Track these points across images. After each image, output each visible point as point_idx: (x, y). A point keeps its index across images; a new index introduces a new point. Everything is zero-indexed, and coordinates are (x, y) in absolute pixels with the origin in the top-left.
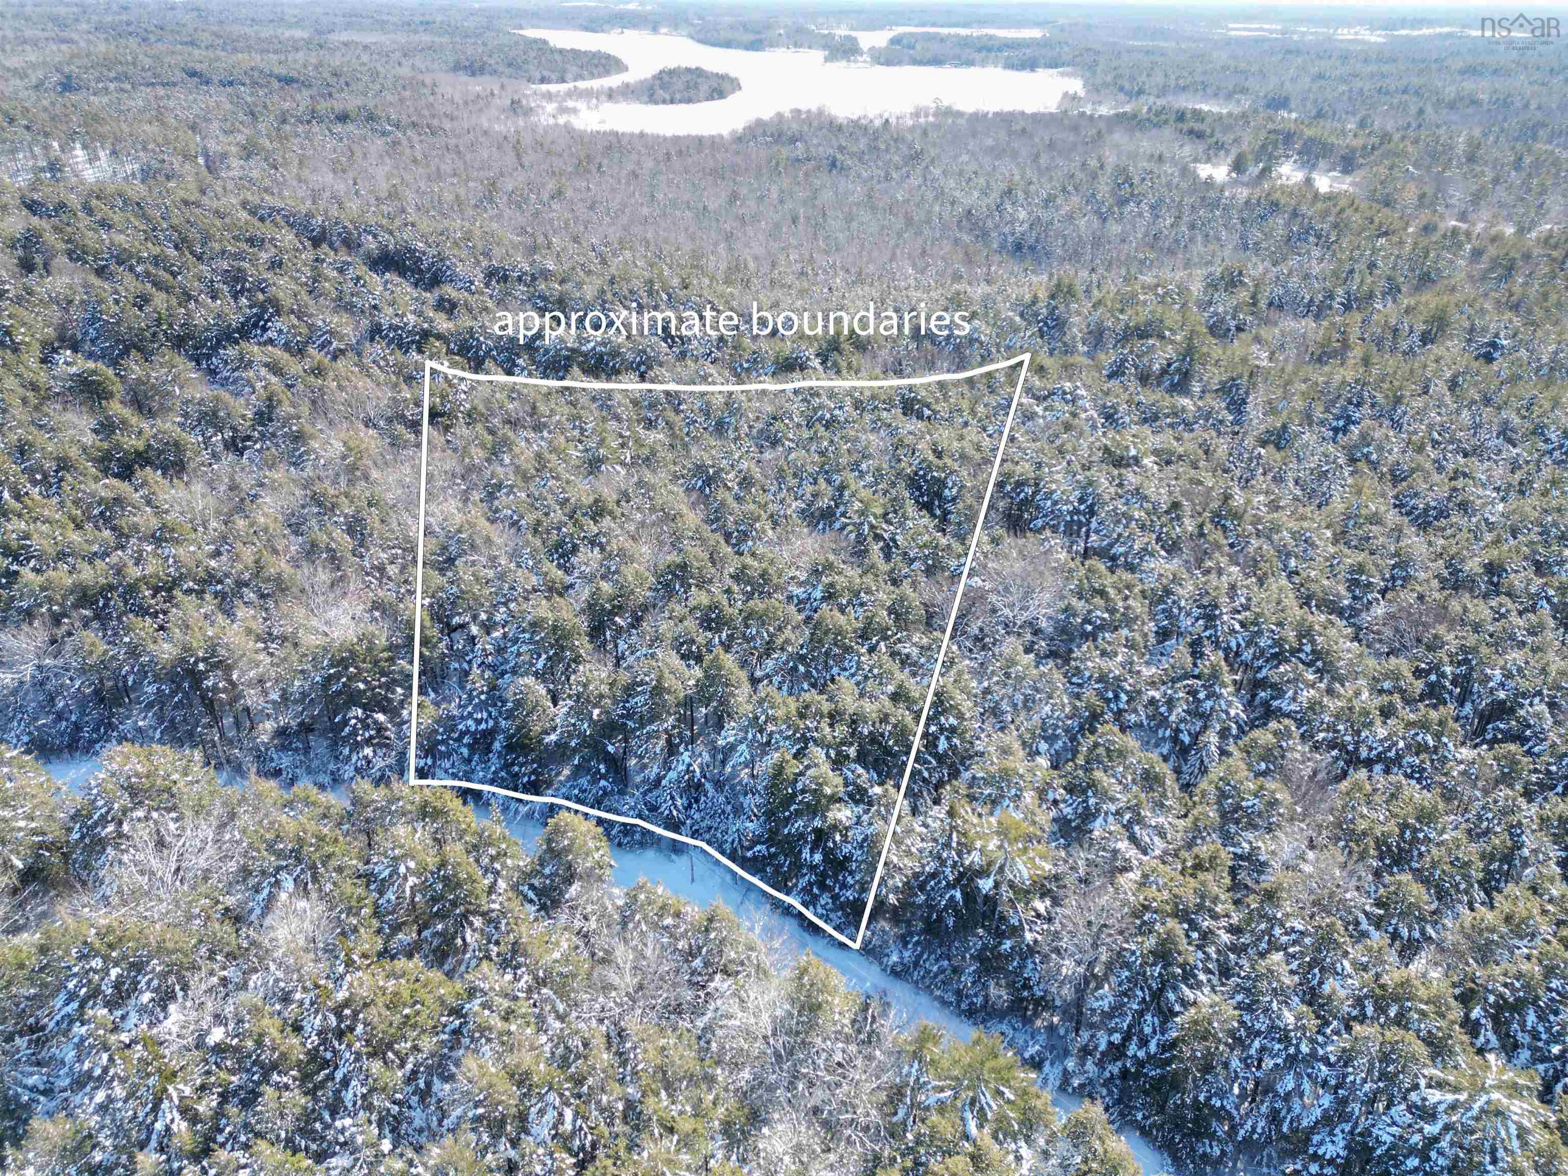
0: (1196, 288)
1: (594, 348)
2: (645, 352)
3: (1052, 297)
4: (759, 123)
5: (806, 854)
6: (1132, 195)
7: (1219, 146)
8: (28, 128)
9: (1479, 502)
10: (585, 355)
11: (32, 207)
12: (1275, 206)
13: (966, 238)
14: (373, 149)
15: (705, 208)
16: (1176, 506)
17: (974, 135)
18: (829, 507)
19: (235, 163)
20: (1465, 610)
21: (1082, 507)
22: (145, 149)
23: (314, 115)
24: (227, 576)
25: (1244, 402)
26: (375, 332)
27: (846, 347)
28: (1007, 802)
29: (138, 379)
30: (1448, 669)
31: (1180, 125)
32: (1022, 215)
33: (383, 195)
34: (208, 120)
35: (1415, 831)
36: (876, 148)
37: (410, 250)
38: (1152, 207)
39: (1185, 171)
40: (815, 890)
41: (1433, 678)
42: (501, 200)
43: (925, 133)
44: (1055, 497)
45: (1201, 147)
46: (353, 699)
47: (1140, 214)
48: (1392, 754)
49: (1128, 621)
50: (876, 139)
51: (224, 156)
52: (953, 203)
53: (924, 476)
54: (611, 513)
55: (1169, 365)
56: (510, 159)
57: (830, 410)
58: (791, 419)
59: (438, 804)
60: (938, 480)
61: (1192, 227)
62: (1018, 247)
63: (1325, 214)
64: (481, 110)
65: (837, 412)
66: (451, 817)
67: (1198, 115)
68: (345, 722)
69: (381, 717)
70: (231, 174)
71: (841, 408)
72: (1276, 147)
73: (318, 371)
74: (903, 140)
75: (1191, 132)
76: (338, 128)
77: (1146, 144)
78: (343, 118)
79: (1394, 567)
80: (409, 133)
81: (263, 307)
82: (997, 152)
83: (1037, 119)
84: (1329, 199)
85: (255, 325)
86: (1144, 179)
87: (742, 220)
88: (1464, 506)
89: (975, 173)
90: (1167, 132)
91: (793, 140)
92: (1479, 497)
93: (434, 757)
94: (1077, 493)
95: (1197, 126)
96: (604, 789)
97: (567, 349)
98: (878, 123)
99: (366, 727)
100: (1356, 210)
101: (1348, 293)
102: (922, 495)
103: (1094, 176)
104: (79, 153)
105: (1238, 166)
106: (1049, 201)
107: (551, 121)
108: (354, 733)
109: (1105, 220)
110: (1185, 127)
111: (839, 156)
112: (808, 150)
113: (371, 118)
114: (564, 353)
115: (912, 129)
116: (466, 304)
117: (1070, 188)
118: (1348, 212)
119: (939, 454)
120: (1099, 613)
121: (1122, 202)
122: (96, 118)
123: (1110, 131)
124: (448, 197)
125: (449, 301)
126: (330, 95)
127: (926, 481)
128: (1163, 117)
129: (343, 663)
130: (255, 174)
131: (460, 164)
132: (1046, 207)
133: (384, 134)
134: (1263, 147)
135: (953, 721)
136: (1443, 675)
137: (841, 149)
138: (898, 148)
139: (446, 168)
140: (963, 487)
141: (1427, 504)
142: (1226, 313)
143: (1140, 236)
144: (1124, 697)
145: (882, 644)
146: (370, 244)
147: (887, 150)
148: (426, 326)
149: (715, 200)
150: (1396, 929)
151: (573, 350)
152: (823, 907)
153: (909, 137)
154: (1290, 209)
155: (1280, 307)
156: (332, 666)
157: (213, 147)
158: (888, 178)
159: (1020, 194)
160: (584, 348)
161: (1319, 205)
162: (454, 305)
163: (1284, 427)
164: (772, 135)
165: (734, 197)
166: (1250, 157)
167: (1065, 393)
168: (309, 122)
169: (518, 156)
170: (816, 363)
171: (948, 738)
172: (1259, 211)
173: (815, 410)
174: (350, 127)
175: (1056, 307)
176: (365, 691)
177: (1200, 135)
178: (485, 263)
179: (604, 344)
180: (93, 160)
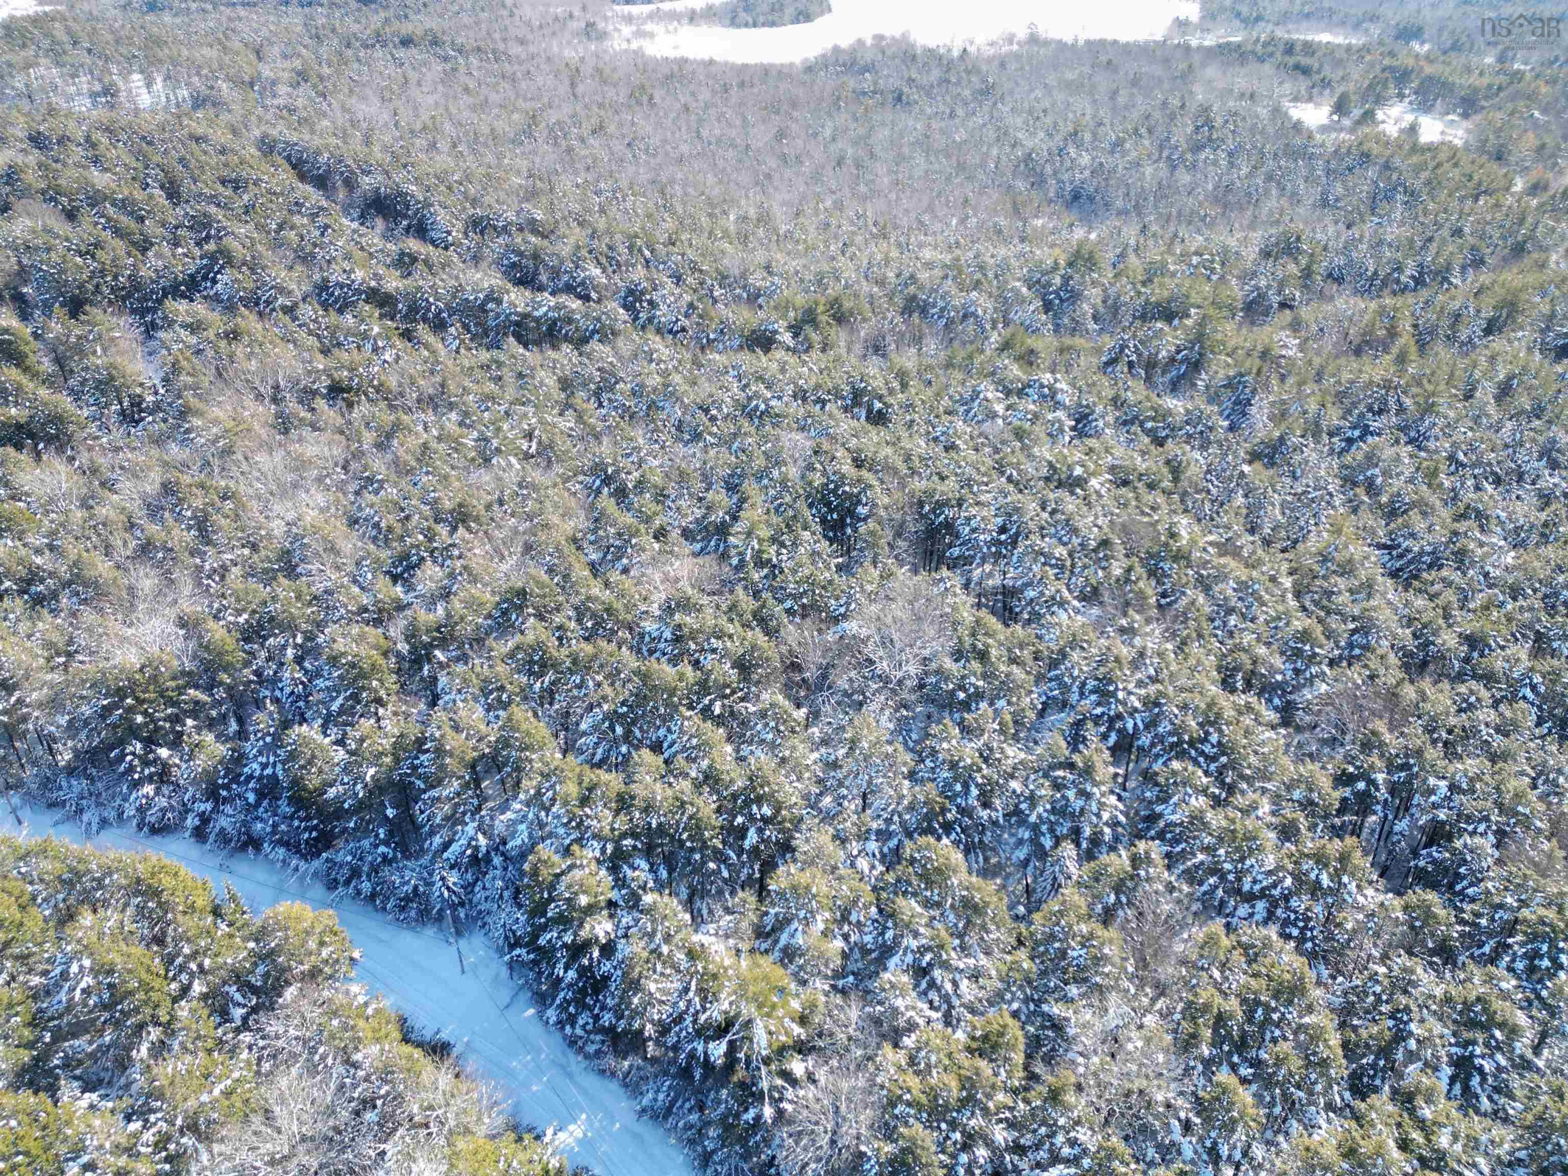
0: (1251, 254)
1: (546, 314)
2: (598, 320)
3: (1070, 264)
4: (836, 49)
5: (559, 971)
6: (1210, 140)
7: (1326, 84)
8: (89, 51)
9: (1479, 551)
10: (537, 320)
11: (37, 140)
12: (1366, 157)
13: (1021, 185)
14: (429, 76)
15: (748, 146)
16: (1105, 543)
17: (1055, 68)
18: (724, 522)
19: (283, 89)
20: (1424, 697)
21: (1003, 537)
22: (198, 74)
23: (380, 39)
24: (51, 574)
25: (1249, 403)
26: (323, 287)
27: (824, 318)
28: (795, 924)
29: (57, 338)
30: (1380, 777)
31: (1287, 58)
32: (1085, 159)
33: (418, 126)
34: (271, 44)
35: (1268, 1009)
36: (948, 81)
37: (400, 194)
38: (1231, 154)
39: (1277, 111)
40: (572, 1009)
41: (1361, 785)
42: (540, 132)
43: (1003, 65)
44: (973, 523)
45: (1303, 84)
46: (133, 732)
47: (1215, 163)
48: (1276, 892)
49: (1006, 688)
50: (948, 70)
51: (274, 83)
52: (1014, 146)
53: (834, 491)
54: (477, 519)
55: (1178, 352)
56: (564, 89)
57: (766, 401)
58: (719, 409)
59: (154, 882)
60: (850, 495)
61: (1269, 178)
62: (1076, 197)
63: (1418, 169)
64: (554, 33)
65: (773, 403)
66: (165, 897)
67: (1309, 48)
68: (123, 756)
69: (164, 752)
70: (276, 102)
71: (780, 398)
72: (1385, 86)
73: (233, 335)
74: (979, 71)
75: (1297, 67)
76: (401, 53)
77: (1241, 79)
78: (406, 42)
79: (1354, 632)
80: (471, 59)
81: (213, 257)
82: (1073, 87)
83: (1127, 50)
84: (1429, 149)
85: (205, 278)
86: (1227, 122)
87: (784, 158)
88: (1461, 558)
89: (1045, 111)
90: (1267, 68)
91: (866, 69)
92: (1481, 545)
93: (216, 801)
94: (999, 520)
95: (1305, 61)
96: (384, 856)
97: (516, 314)
98: (956, 53)
99: (146, 763)
100: (1456, 165)
101: (1421, 265)
102: (831, 511)
103: (1172, 117)
104: (137, 78)
105: (1340, 108)
106: (1118, 143)
107: (625, 46)
108: (131, 769)
109: (1174, 168)
110: (1291, 61)
111: (906, 90)
112: (875, 83)
113: (435, 42)
114: (514, 318)
115: (989, 60)
116: (425, 262)
117: (1143, 131)
118: (1447, 166)
119: (858, 463)
120: (973, 680)
121: (1198, 148)
122: (159, 42)
123: (1203, 65)
124: (485, 129)
125: (409, 255)
126: (406, 17)
127: (838, 496)
128: (1270, 49)
129: (121, 694)
130: (300, 103)
131: (511, 94)
132: (1112, 152)
133: (446, 59)
134: (1370, 86)
135: (767, 811)
136: (1371, 782)
137: (911, 80)
138: (970, 81)
139: (494, 97)
140: (875, 505)
141: (1422, 547)
142: (1269, 287)
143: (1210, 187)
144: (975, 792)
145: (718, 704)
146: (366, 182)
147: (958, 83)
148: (373, 284)
149: (761, 136)
150: (1215, 1143)
151: (525, 316)
152: (583, 1027)
153: (984, 68)
154: (1382, 161)
155: (1339, 280)
156: (106, 696)
157: (267, 72)
158: (952, 115)
159: (1088, 137)
160: (536, 314)
161: (1415, 159)
162: (414, 259)
163: (1282, 440)
164: (844, 65)
165: (781, 135)
166: (1353, 97)
167: (1042, 386)
168: (373, 46)
169: (573, 85)
170: (786, 338)
171: (760, 831)
172: (1349, 161)
173: (750, 399)
174: (413, 51)
175: (1071, 278)
176: (146, 724)
177: (1306, 71)
178: (471, 212)
179: (558, 308)
180: (149, 85)
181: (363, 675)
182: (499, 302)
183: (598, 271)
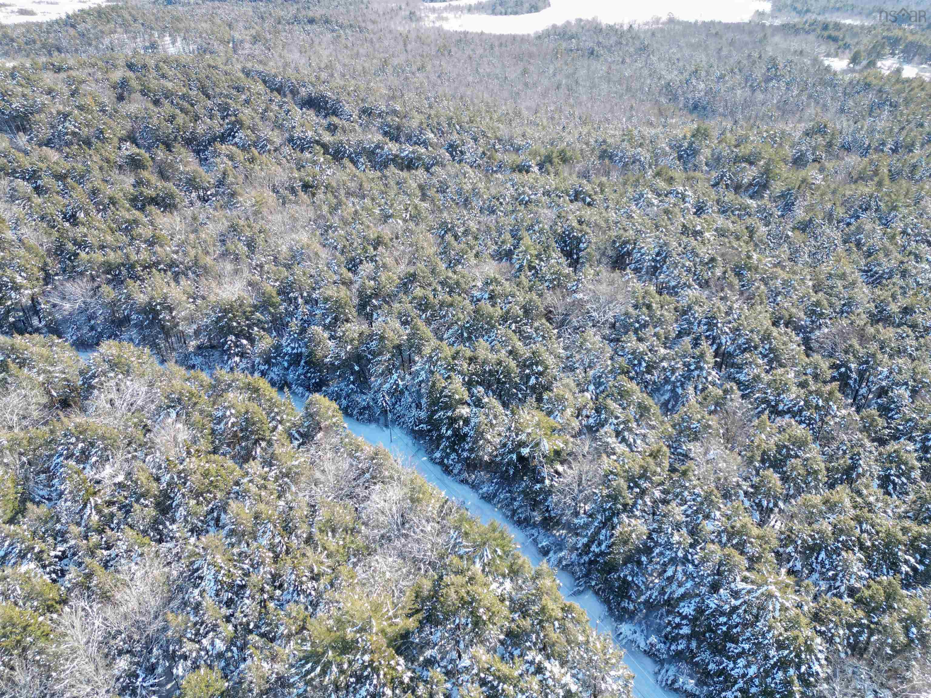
0: (797, 135)
1: (407, 155)
2: (435, 158)
3: (693, 136)
4: (554, 27)
5: (443, 430)
6: (776, 75)
7: (846, 46)
8: (143, 24)
9: (914, 271)
10: (402, 159)
11: (130, 66)
12: (868, 86)
13: (663, 100)
14: (325, 39)
15: (506, 78)
16: (713, 260)
17: (684, 36)
18: (510, 250)
19: (247, 45)
20: (878, 331)
21: (658, 258)
22: (201, 36)
23: (296, 19)
24: (181, 263)
25: (793, 204)
26: (291, 140)
27: (556, 160)
28: (557, 413)
29: (161, 160)
30: (853, 366)
31: (823, 32)
32: (702, 86)
33: (323, 66)
34: (237, 21)
35: (788, 449)
36: (621, 43)
37: (323, 97)
38: (787, 84)
39: (815, 61)
40: (448, 451)
41: (843, 370)
42: (389, 70)
43: (653, 34)
44: (643, 251)
45: (833, 47)
46: (230, 330)
47: (778, 88)
48: (795, 409)
49: (659, 322)
50: (621, 37)
51: (242, 42)
52: (659, 79)
53: (568, 235)
54: (386, 244)
55: (754, 180)
56: (401, 46)
57: (529, 196)
58: (504, 199)
59: (256, 385)
60: (577, 238)
61: (810, 97)
62: (695, 107)
63: (899, 92)
64: (392, 18)
65: (533, 197)
66: (261, 392)
67: (837, 26)
68: (226, 342)
69: (245, 342)
70: (244, 52)
71: (536, 194)
72: (883, 47)
73: (252, 160)
74: (639, 38)
75: (829, 37)
76: (308, 27)
77: (795, 43)
78: (311, 21)
79: (844, 305)
80: (347, 31)
81: (233, 124)
82: (695, 47)
83: (728, 27)
84: (907, 81)
85: (229, 135)
86: (786, 66)
87: (526, 84)
88: (904, 274)
89: (678, 59)
90: (812, 37)
91: (572, 37)
92: (916, 268)
93: (269, 365)
94: (657, 250)
95: (834, 33)
96: (352, 389)
97: (392, 154)
98: (625, 28)
99: (237, 346)
100: (923, 89)
101: (897, 143)
102: (566, 246)
103: (754, 63)
104: (167, 39)
105: (854, 60)
106: (721, 77)
107: (431, 25)
108: (230, 348)
109: (754, 91)
110: (826, 34)
111: (596, 48)
112: (578, 45)
113: (327, 22)
114: (390, 157)
115: (645, 32)
116: (343, 128)
117: (736, 70)
118: (916, 90)
119: (580, 222)
120: (643, 317)
121: (768, 80)
122: (179, 20)
123: (773, 35)
124: (359, 68)
125: (334, 125)
126: (309, 8)
127: (570, 238)
128: (813, 27)
129: (225, 311)
130: (257, 52)
131: (371, 50)
132: (718, 82)
133: (333, 31)
134: (874, 47)
135: (540, 368)
136: (849, 369)
137: (599, 43)
138: (634, 43)
139: (362, 51)
140: (590, 242)
141: (884, 271)
142: (807, 150)
143: (775, 102)
144: (644, 364)
145: (514, 325)
146: (303, 92)
147: (627, 44)
148: (317, 138)
149: (513, 73)
150: (760, 501)
151: (396, 156)
152: (453, 460)
153: (642, 36)
154: (877, 88)
155: (848, 150)
156: (220, 312)
157: (237, 36)
158: (623, 62)
159: (703, 74)
160: (402, 155)
161: (898, 86)
162: (336, 127)
163: (811, 221)
164: (559, 34)
165: (525, 72)
166: (863, 54)
167: (678, 193)
168: (293, 23)
169: (405, 45)
170: (536, 169)
171: (537, 378)
172: (858, 88)
173: (520, 195)
174: (315, 26)
175: (694, 142)
176: (237, 327)
177: (835, 40)
178: (362, 105)
179: (413, 153)
180: (174, 43)
181: (340, 306)
182: (382, 149)
183: (432, 135)
